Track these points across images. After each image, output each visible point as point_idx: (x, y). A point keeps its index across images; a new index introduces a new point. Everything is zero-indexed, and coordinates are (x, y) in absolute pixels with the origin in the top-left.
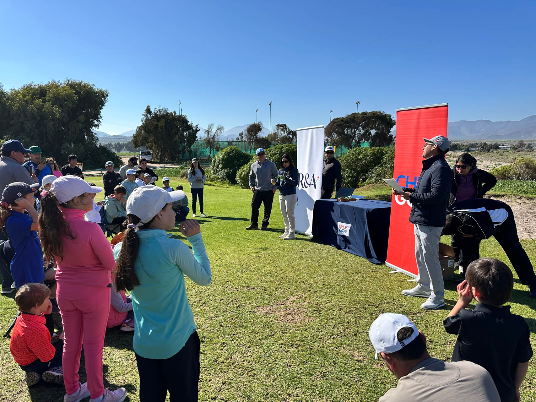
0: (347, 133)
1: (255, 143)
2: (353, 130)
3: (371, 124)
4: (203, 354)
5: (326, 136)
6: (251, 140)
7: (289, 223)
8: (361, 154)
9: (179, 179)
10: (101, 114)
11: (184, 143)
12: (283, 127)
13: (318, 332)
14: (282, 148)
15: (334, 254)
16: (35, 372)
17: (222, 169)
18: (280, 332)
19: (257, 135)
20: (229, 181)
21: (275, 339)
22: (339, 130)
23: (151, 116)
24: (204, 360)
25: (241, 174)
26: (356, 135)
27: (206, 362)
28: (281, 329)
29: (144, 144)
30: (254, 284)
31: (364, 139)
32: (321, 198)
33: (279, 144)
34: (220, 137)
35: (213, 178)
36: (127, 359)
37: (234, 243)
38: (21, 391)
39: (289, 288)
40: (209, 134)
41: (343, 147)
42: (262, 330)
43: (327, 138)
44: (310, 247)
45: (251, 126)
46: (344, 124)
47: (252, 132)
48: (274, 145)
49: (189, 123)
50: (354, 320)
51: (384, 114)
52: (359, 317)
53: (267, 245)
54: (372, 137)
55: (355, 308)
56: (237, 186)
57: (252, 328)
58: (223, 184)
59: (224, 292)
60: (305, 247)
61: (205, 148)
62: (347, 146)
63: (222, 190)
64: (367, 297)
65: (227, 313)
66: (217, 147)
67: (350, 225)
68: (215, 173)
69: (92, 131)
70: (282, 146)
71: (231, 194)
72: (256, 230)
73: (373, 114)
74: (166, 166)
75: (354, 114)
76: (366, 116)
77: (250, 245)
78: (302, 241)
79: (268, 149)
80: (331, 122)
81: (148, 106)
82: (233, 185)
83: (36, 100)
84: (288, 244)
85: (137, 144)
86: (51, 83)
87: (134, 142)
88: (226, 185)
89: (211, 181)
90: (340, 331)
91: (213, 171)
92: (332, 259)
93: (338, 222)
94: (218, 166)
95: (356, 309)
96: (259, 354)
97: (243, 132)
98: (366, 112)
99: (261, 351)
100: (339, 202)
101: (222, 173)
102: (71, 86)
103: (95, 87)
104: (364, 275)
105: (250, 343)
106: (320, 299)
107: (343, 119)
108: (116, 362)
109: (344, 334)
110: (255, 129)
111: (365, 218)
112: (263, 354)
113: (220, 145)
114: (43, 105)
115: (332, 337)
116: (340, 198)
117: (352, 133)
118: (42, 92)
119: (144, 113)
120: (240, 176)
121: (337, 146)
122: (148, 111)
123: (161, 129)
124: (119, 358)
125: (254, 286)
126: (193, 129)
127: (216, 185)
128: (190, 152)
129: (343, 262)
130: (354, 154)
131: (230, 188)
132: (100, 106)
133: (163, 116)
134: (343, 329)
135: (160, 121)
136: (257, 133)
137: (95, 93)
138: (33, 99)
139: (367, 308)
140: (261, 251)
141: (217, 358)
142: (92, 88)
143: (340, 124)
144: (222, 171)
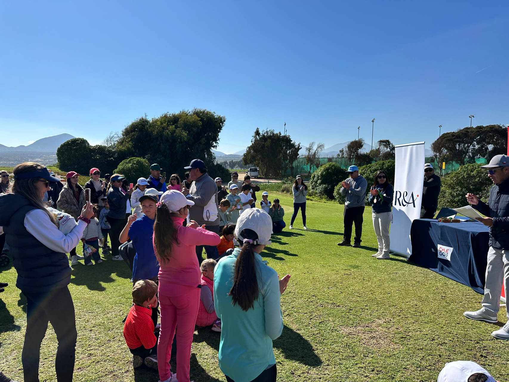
0: (459, 148)
1: (355, 159)
2: (466, 145)
3: (487, 139)
4: (281, 364)
5: (434, 151)
6: (352, 157)
7: (383, 241)
8: (474, 171)
9: (280, 193)
10: (219, 137)
11: (287, 161)
12: (386, 143)
13: (403, 361)
14: (383, 164)
15: (432, 279)
16: (140, 356)
17: (320, 184)
18: (361, 354)
19: (358, 152)
20: (327, 197)
21: (355, 362)
22: (449, 145)
23: (259, 137)
24: (281, 370)
25: (339, 190)
26: (470, 151)
27: (283, 373)
28: (363, 352)
29: (253, 161)
30: (340, 302)
31: (479, 155)
32: (421, 218)
33: (381, 159)
34: (320, 154)
35: (312, 193)
36: (213, 357)
37: (324, 257)
38: (128, 370)
39: (377, 311)
40: (310, 152)
41: (454, 163)
42: (343, 350)
43: (435, 153)
44: (405, 269)
45: (352, 143)
46: (455, 138)
47: (353, 148)
48: (376, 161)
49: (292, 142)
50: (448, 354)
51: (504, 128)
52: (454, 351)
53: (358, 263)
54: (489, 152)
55: (450, 340)
56: (334, 202)
57: (332, 346)
58: (320, 199)
59: (308, 306)
60: (400, 269)
61: (306, 165)
62: (459, 162)
63: (318, 205)
64: (466, 330)
65: (309, 328)
66: (317, 163)
67: (452, 249)
68: (313, 189)
69: (211, 151)
70: (384, 162)
71: (327, 209)
72: (348, 247)
73: (490, 128)
74: (269, 181)
75: (467, 128)
76: (481, 130)
77: (340, 261)
78: (396, 262)
79: (369, 165)
80: (440, 137)
81: (257, 128)
82: (331, 200)
83: (170, 126)
84: (380, 264)
85: (247, 162)
86: (182, 112)
87: (244, 160)
88: (324, 200)
89: (309, 196)
90: (429, 363)
91: (312, 186)
92: (429, 284)
93: (438, 245)
94: (317, 181)
95: (451, 342)
96: (337, 374)
97: (344, 149)
98: (482, 126)
99: (339, 371)
100: (440, 223)
101: (320, 188)
102: (197, 113)
103: (215, 115)
104: (465, 305)
105: (329, 361)
106: (410, 325)
107: (454, 133)
108: (204, 359)
109: (433, 367)
110: (357, 145)
111: (470, 242)
112: (340, 375)
113: (320, 162)
114: (175, 131)
115: (419, 369)
116: (441, 219)
117: (465, 149)
118: (175, 120)
119: (254, 135)
120: (338, 191)
121: (447, 162)
122: (257, 133)
123: (268, 148)
124: (207, 355)
125: (339, 303)
126: (295, 148)
127: (314, 199)
128: (292, 168)
129: (442, 288)
130: (465, 171)
131: (328, 203)
132: (218, 130)
133: (270, 137)
134: (434, 362)
135: (267, 141)
136: (358, 150)
137: (215, 119)
138: (168, 125)
139: (465, 343)
140: (351, 269)
141: (295, 370)
142: (212, 115)
143: (451, 139)
144: (320, 187)
